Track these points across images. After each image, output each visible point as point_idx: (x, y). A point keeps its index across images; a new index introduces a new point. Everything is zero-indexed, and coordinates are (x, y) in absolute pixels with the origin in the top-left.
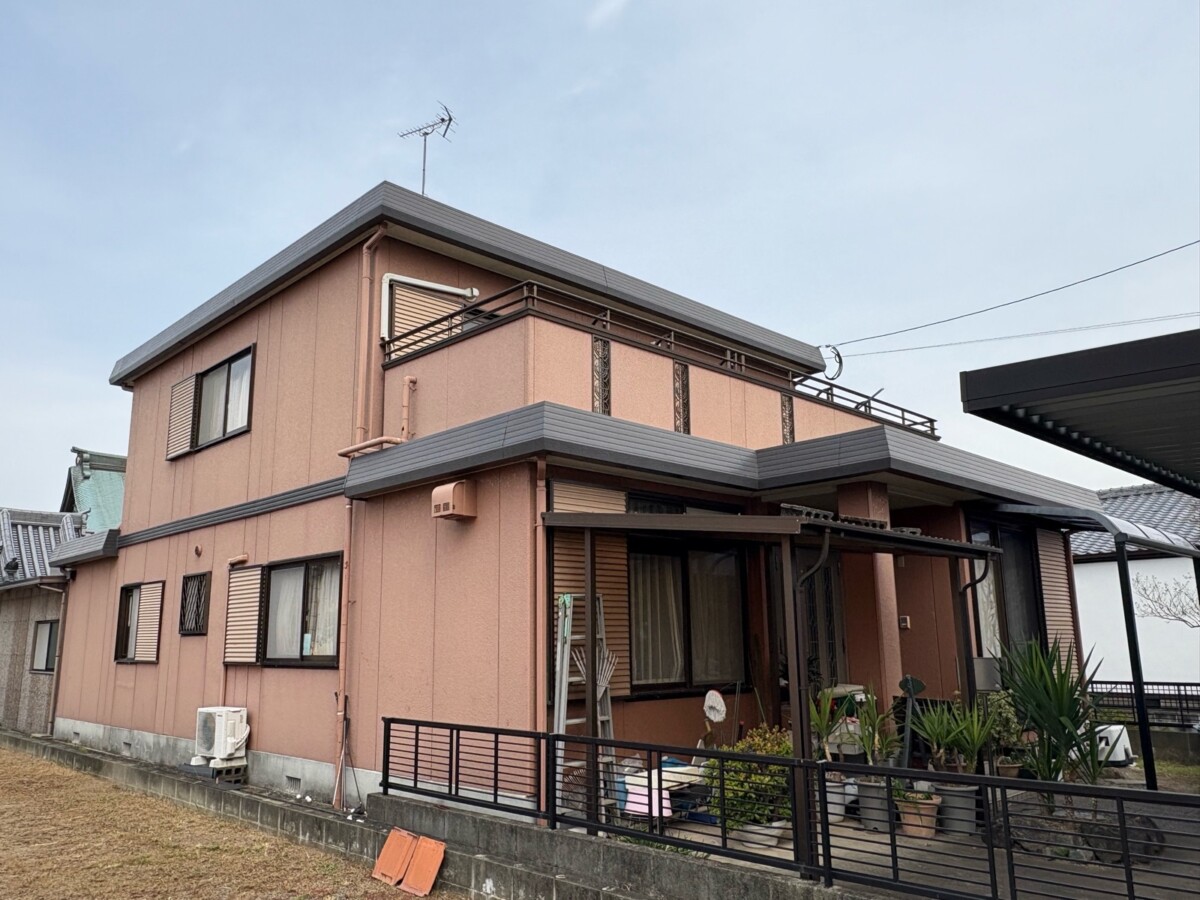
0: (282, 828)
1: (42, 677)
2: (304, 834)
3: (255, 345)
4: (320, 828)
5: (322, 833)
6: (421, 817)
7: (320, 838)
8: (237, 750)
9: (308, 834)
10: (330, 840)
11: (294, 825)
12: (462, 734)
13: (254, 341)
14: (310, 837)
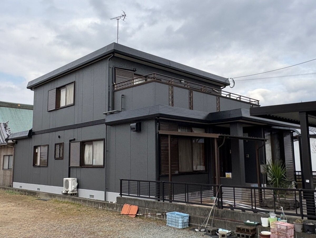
0: (94, 206)
1: (7, 171)
2: (100, 207)
3: (75, 81)
4: (105, 205)
5: (105, 206)
6: (131, 201)
7: (105, 207)
8: (75, 189)
9: (101, 207)
10: (108, 208)
11: (97, 205)
12: (140, 182)
13: (75, 80)
14: (102, 208)
